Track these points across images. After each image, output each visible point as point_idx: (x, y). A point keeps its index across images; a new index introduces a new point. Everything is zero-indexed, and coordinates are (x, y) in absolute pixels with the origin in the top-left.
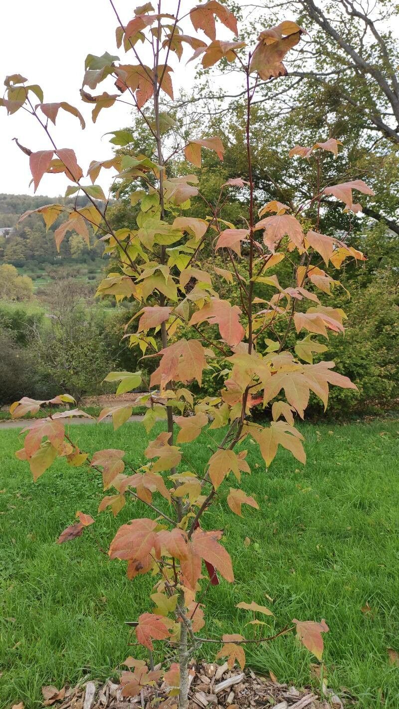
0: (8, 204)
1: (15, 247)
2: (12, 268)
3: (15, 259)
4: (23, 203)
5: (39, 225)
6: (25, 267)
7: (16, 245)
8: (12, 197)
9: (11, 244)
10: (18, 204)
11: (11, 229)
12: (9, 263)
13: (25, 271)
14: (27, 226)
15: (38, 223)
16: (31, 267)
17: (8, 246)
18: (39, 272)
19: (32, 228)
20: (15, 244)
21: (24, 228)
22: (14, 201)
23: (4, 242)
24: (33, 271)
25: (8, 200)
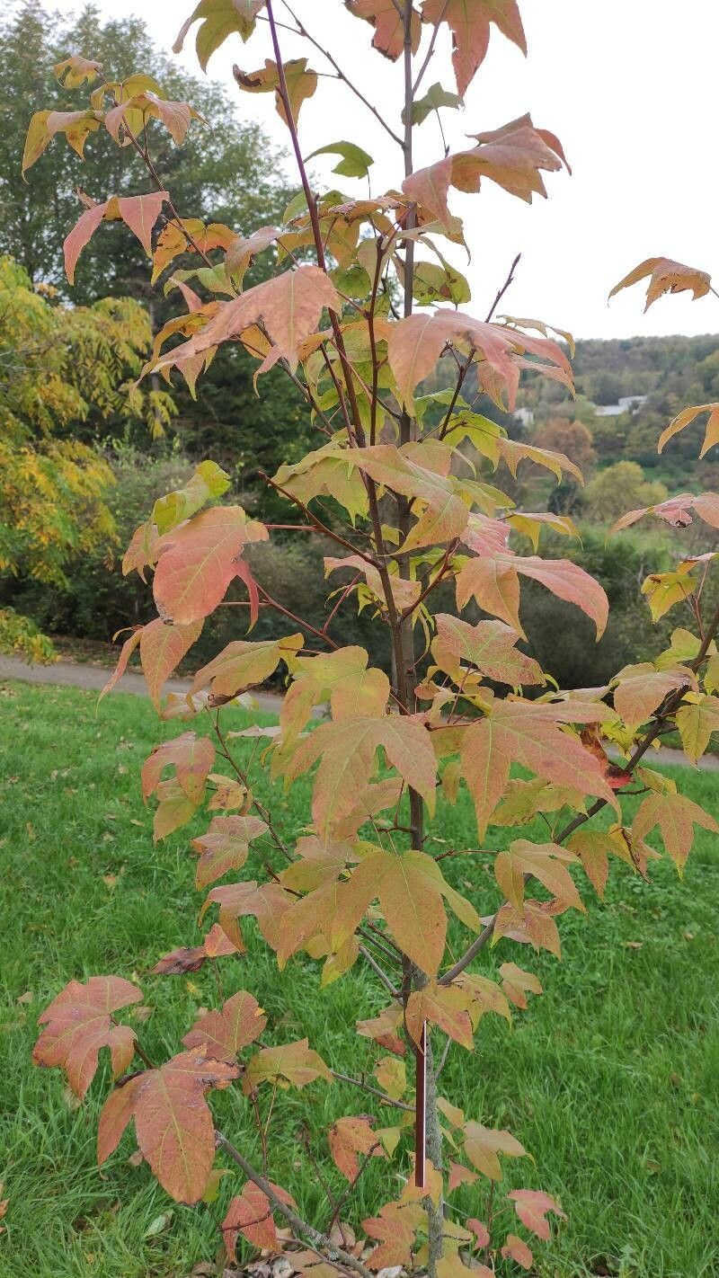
0: (644, 354)
1: (644, 432)
2: (634, 468)
3: (643, 453)
4: (672, 351)
5: (696, 390)
6: (659, 468)
7: (649, 427)
8: (654, 340)
9: (643, 424)
10: (663, 353)
11: (642, 399)
12: (632, 460)
13: (659, 475)
14: (672, 391)
15: (695, 385)
16: (671, 466)
17: (634, 430)
18: (684, 476)
19: (681, 396)
20: (647, 424)
21: (666, 395)
22: (656, 348)
23: (628, 421)
24: (672, 473)
25: (646, 347)
